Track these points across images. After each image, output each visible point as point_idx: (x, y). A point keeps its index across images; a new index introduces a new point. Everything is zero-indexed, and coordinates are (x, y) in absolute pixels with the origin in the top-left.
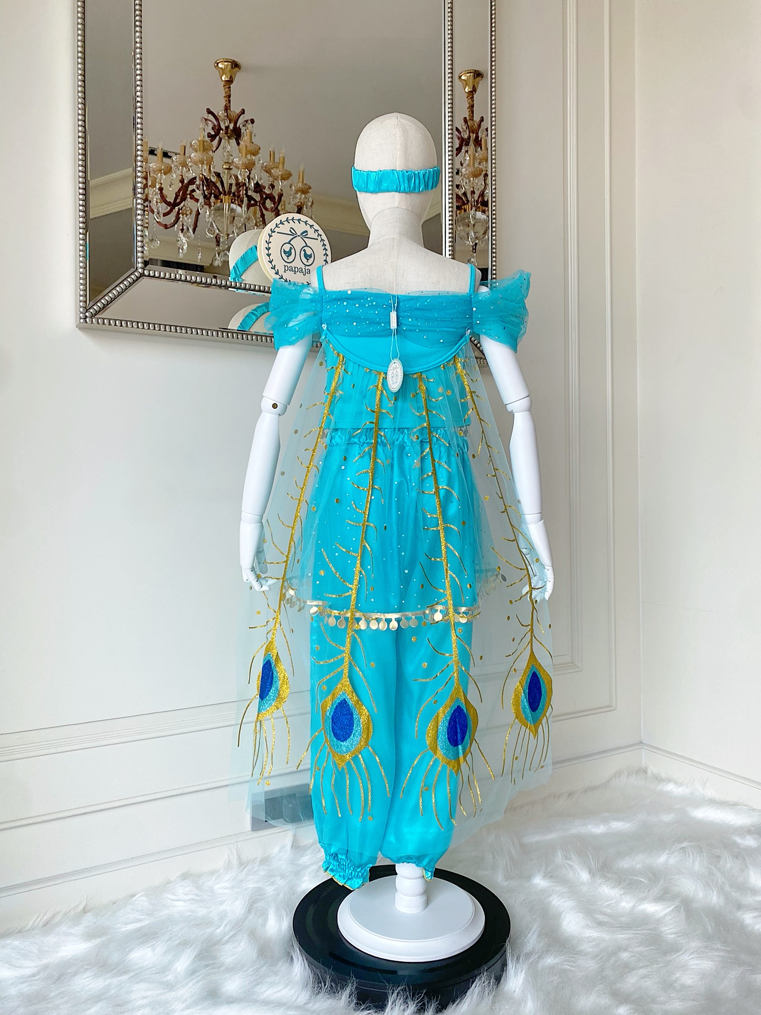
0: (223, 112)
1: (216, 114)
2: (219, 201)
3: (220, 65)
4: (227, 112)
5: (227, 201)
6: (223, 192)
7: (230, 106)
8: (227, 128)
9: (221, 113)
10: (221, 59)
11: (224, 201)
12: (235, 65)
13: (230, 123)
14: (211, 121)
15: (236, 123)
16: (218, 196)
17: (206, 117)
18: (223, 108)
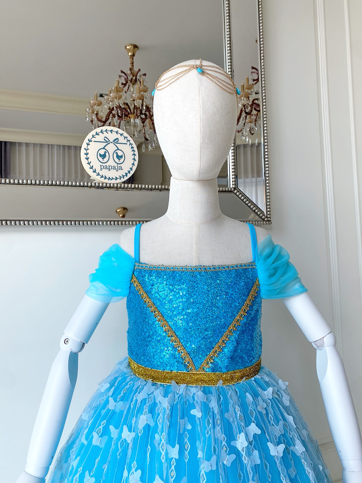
0: (129, 71)
1: (126, 73)
2: (128, 118)
3: (128, 47)
4: (131, 71)
5: (132, 117)
6: (130, 113)
7: (133, 68)
8: (132, 79)
9: (128, 72)
10: (128, 44)
11: (131, 118)
12: (135, 47)
13: (133, 76)
14: (123, 76)
15: (136, 76)
16: (128, 115)
17: (121, 75)
18: (129, 70)
